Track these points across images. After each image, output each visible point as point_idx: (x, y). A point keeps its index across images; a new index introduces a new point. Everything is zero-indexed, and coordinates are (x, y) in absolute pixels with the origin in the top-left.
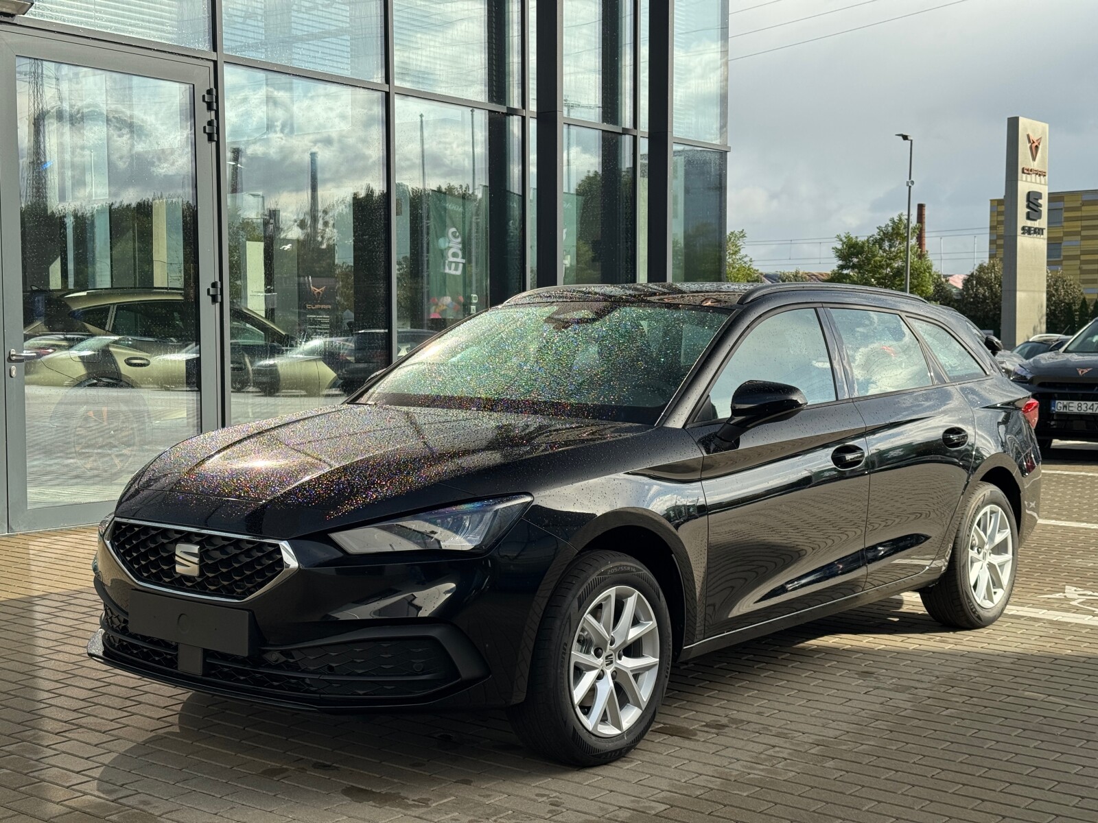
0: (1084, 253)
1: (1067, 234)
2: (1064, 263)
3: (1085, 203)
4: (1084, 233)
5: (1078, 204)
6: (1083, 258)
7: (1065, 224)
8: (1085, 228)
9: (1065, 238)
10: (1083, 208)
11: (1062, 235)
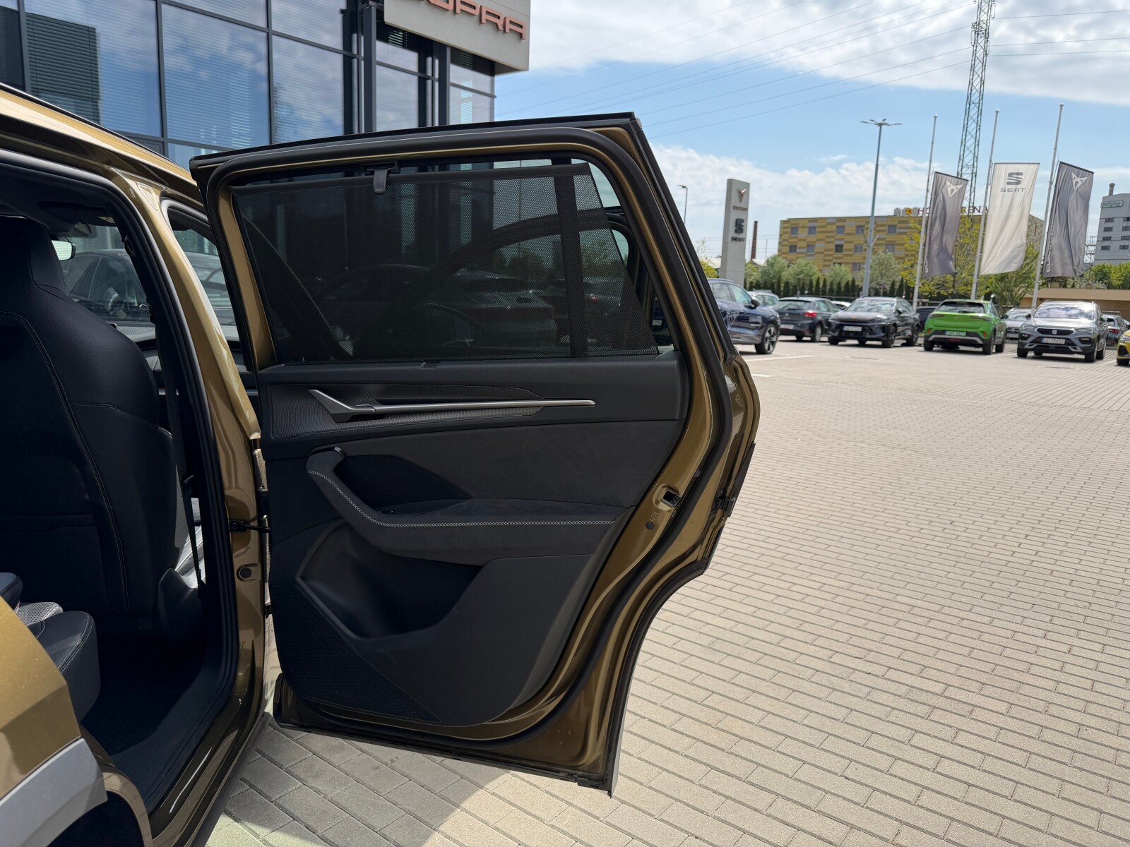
0: (826, 250)
1: (818, 240)
2: (816, 255)
3: (828, 224)
4: (827, 240)
5: (825, 224)
6: (826, 253)
7: (818, 235)
8: (827, 237)
9: (818, 242)
10: (828, 226)
11: (815, 240)
